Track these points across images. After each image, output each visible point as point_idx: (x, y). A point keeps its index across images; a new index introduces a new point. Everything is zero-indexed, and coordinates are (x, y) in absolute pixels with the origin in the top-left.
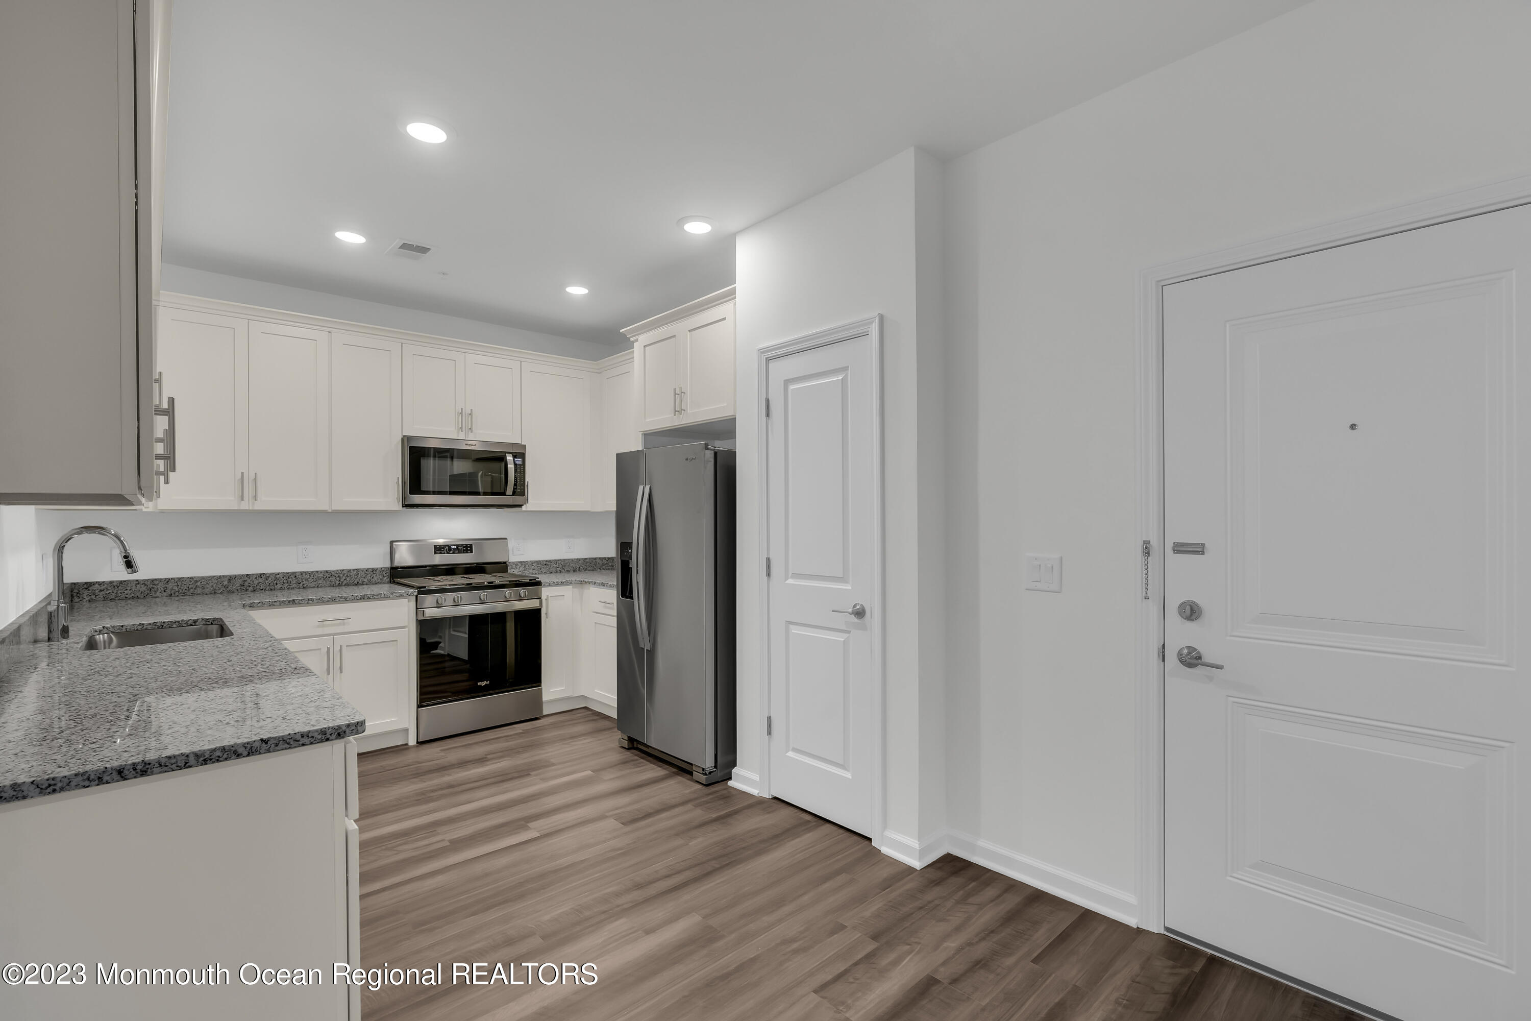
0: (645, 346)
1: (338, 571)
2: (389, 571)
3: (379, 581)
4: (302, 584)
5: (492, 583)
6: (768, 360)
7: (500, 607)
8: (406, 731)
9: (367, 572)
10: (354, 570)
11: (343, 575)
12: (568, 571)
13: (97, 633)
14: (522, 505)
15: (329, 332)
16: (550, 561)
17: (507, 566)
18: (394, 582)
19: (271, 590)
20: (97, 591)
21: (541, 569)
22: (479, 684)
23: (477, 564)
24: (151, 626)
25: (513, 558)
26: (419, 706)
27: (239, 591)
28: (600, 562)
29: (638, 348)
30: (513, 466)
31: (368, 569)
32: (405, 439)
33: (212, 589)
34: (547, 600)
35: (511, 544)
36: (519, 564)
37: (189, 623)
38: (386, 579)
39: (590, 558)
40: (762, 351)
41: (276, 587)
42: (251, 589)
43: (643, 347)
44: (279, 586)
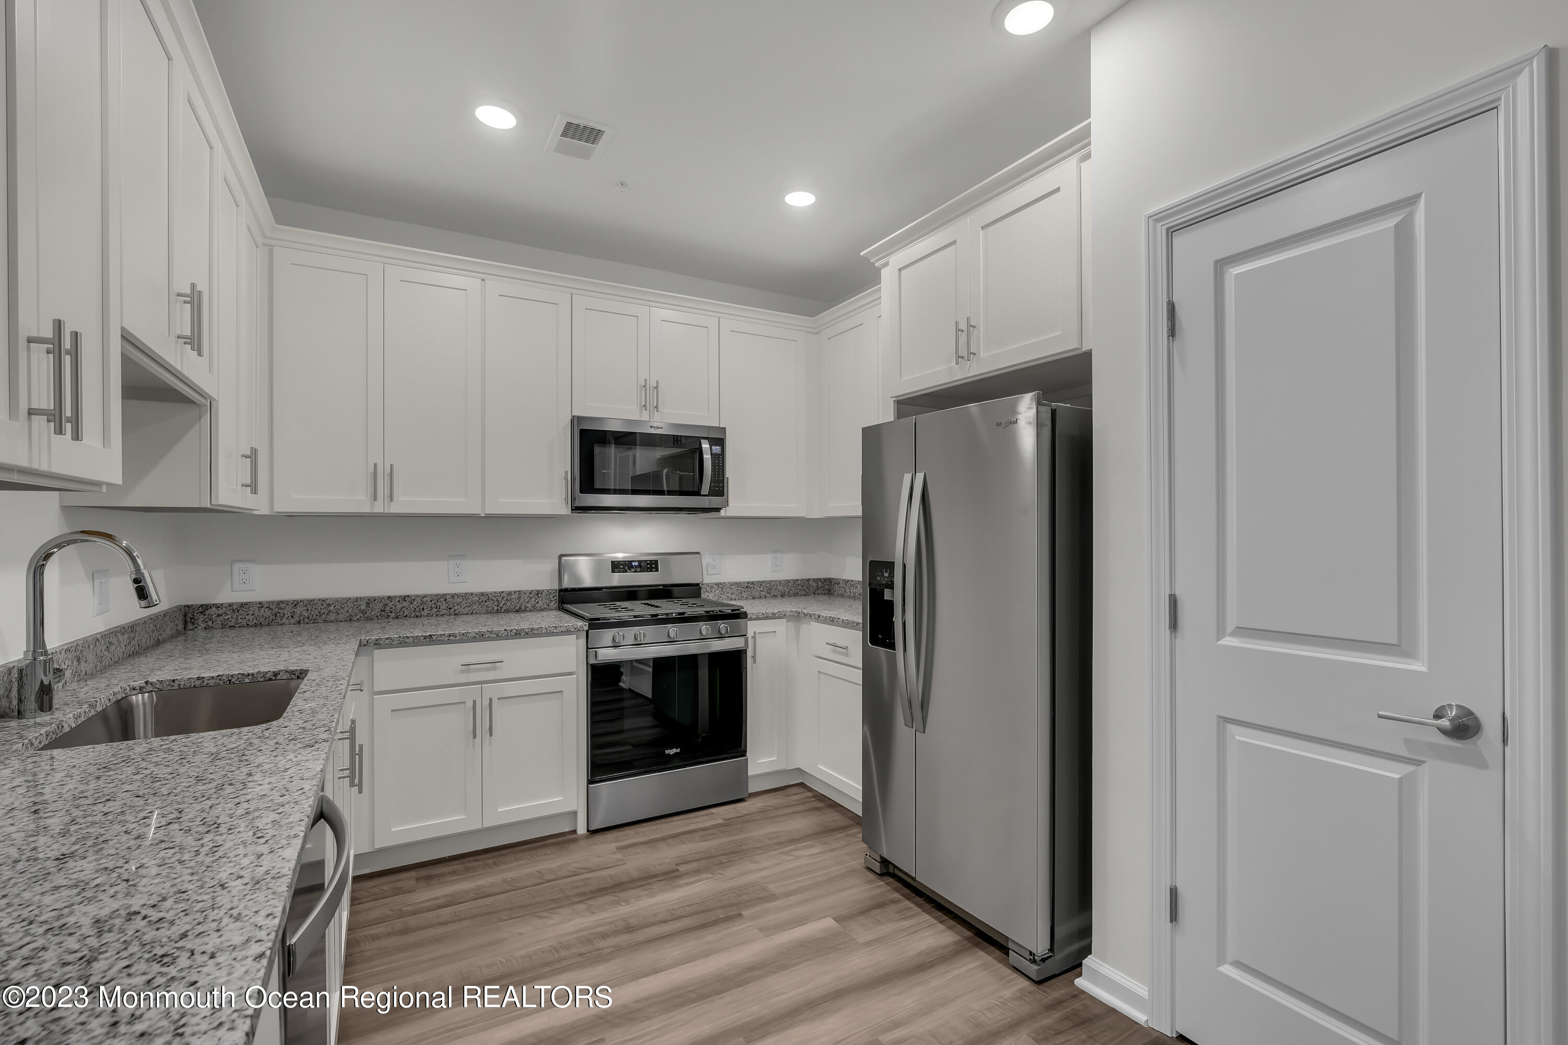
0: (900, 270)
1: (496, 593)
2: (557, 594)
3: (545, 606)
4: (453, 609)
5: (684, 613)
6: (1171, 232)
7: (693, 648)
8: (575, 813)
9: (531, 595)
10: (515, 592)
11: (503, 599)
12: (775, 596)
13: (134, 692)
14: (721, 509)
15: (483, 280)
16: (753, 583)
17: (700, 589)
18: (563, 608)
19: (417, 616)
20: (214, 616)
21: (741, 593)
22: (667, 752)
23: (663, 585)
24: (214, 681)
25: (708, 579)
26: (590, 782)
27: (380, 617)
28: (815, 584)
29: (887, 275)
30: (709, 456)
31: (532, 591)
32: (576, 420)
33: (347, 614)
34: (754, 637)
35: (706, 560)
36: (715, 587)
37: (267, 676)
38: (554, 604)
39: (801, 580)
40: (1157, 218)
41: (422, 612)
42: (393, 615)
43: (897, 270)
44: (426, 612)
